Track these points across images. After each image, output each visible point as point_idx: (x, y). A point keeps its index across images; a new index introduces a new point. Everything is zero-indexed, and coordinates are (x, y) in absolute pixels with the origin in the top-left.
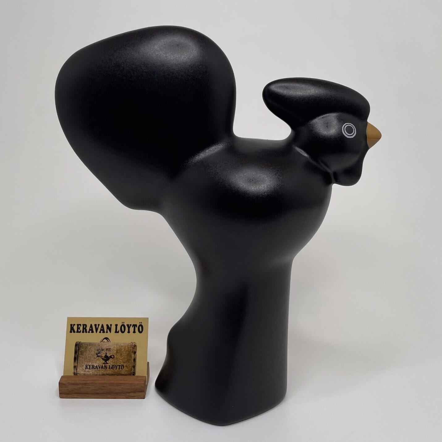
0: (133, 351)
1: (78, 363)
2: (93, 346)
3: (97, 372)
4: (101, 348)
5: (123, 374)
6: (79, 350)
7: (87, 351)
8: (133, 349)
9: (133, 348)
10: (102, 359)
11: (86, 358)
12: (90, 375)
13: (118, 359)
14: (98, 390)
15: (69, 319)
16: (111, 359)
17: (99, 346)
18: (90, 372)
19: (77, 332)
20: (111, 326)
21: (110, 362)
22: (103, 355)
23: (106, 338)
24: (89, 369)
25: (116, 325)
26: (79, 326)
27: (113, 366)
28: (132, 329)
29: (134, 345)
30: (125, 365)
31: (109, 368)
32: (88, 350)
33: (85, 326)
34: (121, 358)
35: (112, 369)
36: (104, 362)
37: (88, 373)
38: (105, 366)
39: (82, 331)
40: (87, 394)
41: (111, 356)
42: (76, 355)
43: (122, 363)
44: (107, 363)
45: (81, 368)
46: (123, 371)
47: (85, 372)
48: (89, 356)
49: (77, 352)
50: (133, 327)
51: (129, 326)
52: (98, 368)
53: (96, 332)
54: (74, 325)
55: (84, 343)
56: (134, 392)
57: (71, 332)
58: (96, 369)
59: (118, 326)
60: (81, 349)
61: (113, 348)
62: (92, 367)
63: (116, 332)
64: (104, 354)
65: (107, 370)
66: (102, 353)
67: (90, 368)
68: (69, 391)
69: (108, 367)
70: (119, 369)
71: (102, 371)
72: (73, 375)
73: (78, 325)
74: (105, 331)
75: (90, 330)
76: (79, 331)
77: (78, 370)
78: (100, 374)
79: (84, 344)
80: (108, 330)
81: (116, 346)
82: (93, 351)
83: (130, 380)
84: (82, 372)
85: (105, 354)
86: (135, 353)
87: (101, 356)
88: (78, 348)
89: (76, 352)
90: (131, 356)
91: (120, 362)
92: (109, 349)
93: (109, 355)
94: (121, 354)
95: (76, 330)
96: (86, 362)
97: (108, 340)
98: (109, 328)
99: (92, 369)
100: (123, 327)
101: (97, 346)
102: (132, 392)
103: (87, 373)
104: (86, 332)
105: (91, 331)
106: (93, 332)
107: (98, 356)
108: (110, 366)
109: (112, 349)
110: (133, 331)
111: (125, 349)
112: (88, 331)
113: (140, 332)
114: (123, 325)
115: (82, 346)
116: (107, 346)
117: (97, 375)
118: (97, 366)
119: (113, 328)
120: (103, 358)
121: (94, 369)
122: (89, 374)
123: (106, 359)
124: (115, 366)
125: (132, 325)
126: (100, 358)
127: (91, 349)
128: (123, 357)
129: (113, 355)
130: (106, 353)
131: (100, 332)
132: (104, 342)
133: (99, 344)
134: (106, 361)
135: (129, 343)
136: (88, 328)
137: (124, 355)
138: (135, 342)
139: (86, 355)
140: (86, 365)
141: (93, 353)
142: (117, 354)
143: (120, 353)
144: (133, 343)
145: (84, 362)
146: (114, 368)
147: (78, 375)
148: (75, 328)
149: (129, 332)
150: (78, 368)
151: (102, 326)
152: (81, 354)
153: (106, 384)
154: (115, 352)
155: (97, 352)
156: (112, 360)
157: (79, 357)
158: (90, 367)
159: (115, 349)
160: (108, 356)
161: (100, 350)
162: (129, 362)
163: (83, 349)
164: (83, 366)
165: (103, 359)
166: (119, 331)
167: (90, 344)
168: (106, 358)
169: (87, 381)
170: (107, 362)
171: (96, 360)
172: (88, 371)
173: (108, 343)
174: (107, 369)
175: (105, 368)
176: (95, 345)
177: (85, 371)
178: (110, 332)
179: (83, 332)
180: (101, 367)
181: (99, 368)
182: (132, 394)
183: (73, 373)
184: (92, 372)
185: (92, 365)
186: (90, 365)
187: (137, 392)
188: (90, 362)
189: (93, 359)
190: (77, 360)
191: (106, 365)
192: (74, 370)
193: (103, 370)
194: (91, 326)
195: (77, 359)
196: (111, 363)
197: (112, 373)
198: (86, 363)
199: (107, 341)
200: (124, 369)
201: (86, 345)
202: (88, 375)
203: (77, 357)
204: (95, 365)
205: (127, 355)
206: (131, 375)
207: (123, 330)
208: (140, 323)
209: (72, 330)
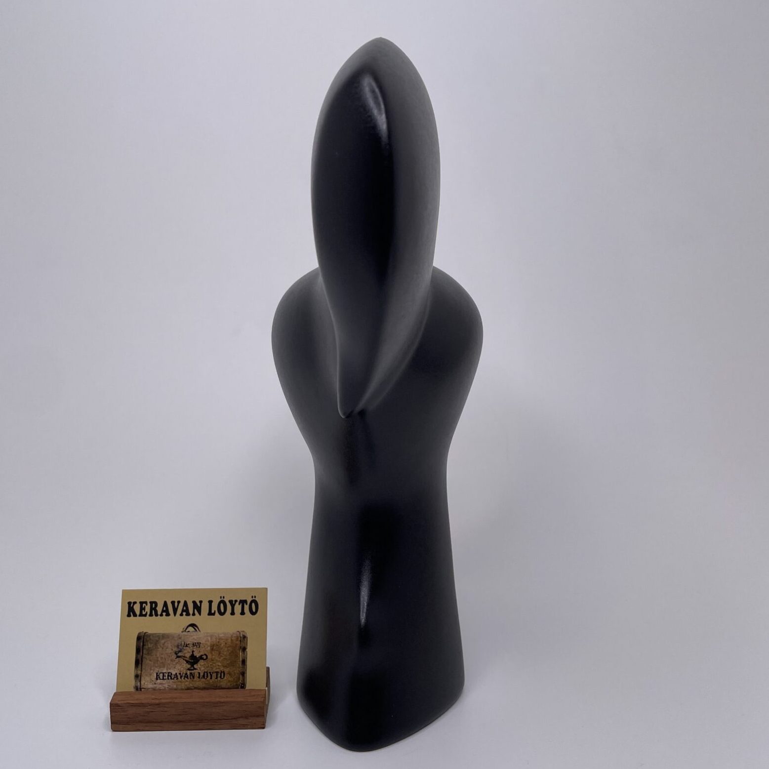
0: (241, 647)
1: (143, 671)
2: (168, 640)
3: (177, 685)
4: (183, 643)
5: (223, 686)
6: (145, 647)
7: (158, 648)
8: (240, 643)
9: (241, 641)
10: (185, 662)
11: (158, 661)
12: (165, 689)
13: (215, 662)
14: (180, 715)
15: (125, 592)
16: (202, 661)
17: (180, 638)
18: (164, 684)
19: (140, 616)
20: (201, 605)
21: (200, 667)
22: (188, 655)
23: (193, 625)
24: (163, 679)
25: (210, 602)
26: (144, 605)
27: (206, 674)
28: (238, 608)
29: (243, 635)
30: (226, 670)
31: (199, 677)
32: (161, 646)
33: (154, 604)
34: (219, 660)
35: (204, 678)
36: (189, 666)
37: (160, 686)
38: (191, 673)
39: (148, 613)
40: (161, 722)
41: (202, 655)
42: (139, 656)
43: (222, 669)
44: (196, 669)
45: (148, 679)
46: (224, 683)
47: (155, 686)
48: (162, 658)
49: (141, 651)
50: (239, 604)
51: (232, 603)
52: (179, 677)
53: (175, 614)
54: (135, 603)
55: (152, 634)
56: (246, 717)
57: (129, 615)
58: (175, 679)
59: (213, 604)
60: (148, 645)
61: (206, 641)
62: (168, 676)
63: (210, 613)
64: (189, 652)
65: (196, 681)
66: (186, 651)
67: (165, 678)
68: (129, 718)
69: (197, 675)
70: (217, 678)
71: (187, 683)
72: (133, 690)
73: (141, 603)
74: (191, 612)
75: (163, 611)
76: (144, 613)
77: (142, 682)
78: (183, 688)
79: (153, 637)
80: (196, 610)
81: (209, 639)
82: (170, 649)
83: (237, 696)
84: (150, 686)
85: (191, 653)
86: (244, 649)
87: (184, 657)
88: (142, 644)
89: (138, 651)
90: (237, 656)
91: (218, 666)
92: (198, 643)
93: (197, 654)
94: (220, 653)
95: (138, 613)
96: (156, 667)
97: (196, 628)
98: (197, 607)
99: (168, 679)
100: (222, 605)
101: (176, 639)
102: (242, 717)
103: (158, 686)
104: (156, 615)
105: (164, 614)
106: (168, 615)
107: (178, 657)
108: (199, 673)
109: (203, 644)
110: (240, 611)
111: (226, 643)
112: (159, 613)
113: (253, 613)
114: (223, 602)
115: (150, 639)
116: (194, 639)
117: (176, 690)
118: (176, 673)
119: (205, 608)
120: (187, 659)
121: (171, 679)
122: (162, 688)
123: (192, 661)
124: (209, 674)
125: (238, 601)
126: (181, 660)
127: (166, 644)
128: (222, 658)
129: (205, 655)
130: (193, 652)
131: (181, 615)
132: (189, 632)
133: (179, 635)
134: (192, 666)
135: (234, 633)
136: (159, 609)
137: (225, 653)
138: (243, 631)
139: (156, 655)
140: (157, 674)
141: (169, 651)
142: (212, 653)
143: (217, 651)
144: (240, 633)
145: (153, 668)
146: (207, 677)
147: (143, 690)
148: (137, 608)
149: (233, 613)
150: (142, 678)
151: (186, 604)
152: (148, 654)
153: (195, 703)
154: (209, 648)
155: (175, 649)
156: (203, 664)
157: (144, 660)
158: (163, 676)
159: (209, 644)
160: (196, 656)
161: (181, 645)
162: (233, 666)
163: (152, 645)
164: (151, 675)
165: (187, 662)
166: (215, 611)
167: (164, 636)
168: (194, 660)
169: (161, 699)
170: (195, 666)
171: (174, 663)
172: (160, 684)
173: (195, 633)
174: (195, 679)
175: (192, 677)
176: (174, 637)
177: (155, 684)
178: (200, 614)
179: (151, 615)
180: (184, 675)
181: (181, 677)
182: (242, 721)
183: (134, 688)
184: (168, 685)
185: (169, 673)
186: (163, 673)
187: (251, 716)
188: (164, 667)
189: (169, 662)
190: (140, 665)
191: (193, 672)
192: (136, 681)
193: (187, 681)
194: (165, 604)
195: (140, 662)
196: (203, 669)
197: (204, 686)
198: (157, 670)
199: (193, 630)
200: (225, 678)
201: (157, 639)
202: (161, 690)
203: (140, 660)
204: (174, 673)
205: (230, 653)
206: (238, 688)
207: (222, 610)
208: (252, 597)
209: (131, 612)
